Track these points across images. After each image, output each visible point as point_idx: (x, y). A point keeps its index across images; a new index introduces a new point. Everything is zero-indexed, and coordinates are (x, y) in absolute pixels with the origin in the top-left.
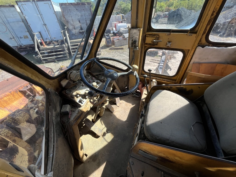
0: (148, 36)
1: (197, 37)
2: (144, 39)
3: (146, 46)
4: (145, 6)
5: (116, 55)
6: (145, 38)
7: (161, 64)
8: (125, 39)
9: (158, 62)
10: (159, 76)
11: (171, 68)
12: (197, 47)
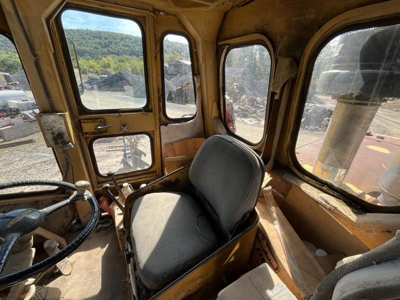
0: (84, 122)
1: (155, 116)
2: (78, 127)
3: (88, 136)
4: (58, 79)
5: (17, 159)
6: (81, 126)
7: (127, 152)
8: (30, 122)
9: (122, 149)
10: (131, 175)
11: (145, 152)
12: (160, 126)
